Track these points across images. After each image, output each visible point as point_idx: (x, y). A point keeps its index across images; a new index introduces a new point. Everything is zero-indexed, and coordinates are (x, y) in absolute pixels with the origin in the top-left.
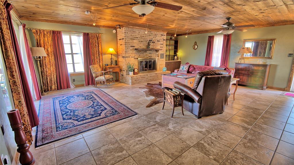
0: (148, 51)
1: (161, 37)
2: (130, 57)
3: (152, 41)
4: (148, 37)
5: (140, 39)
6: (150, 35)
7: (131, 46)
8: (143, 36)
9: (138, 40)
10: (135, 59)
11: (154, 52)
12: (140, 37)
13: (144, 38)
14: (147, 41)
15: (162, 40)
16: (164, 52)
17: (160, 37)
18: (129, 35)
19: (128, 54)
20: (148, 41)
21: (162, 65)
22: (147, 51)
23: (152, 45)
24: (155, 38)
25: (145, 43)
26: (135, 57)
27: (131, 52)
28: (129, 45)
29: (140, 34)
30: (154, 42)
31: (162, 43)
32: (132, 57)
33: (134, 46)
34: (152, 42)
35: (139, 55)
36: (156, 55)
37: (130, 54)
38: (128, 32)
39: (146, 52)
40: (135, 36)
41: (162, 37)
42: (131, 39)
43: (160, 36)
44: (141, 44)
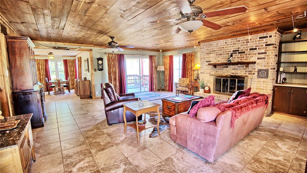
0: (231, 66)
1: (259, 41)
2: (204, 73)
3: (238, 51)
4: (231, 47)
5: (218, 52)
6: (235, 44)
7: (206, 62)
8: (224, 48)
9: (215, 53)
10: (210, 75)
11: (243, 67)
12: (218, 49)
13: (225, 50)
14: (230, 53)
15: (263, 46)
16: (269, 66)
17: (258, 43)
18: (204, 50)
19: (203, 69)
20: (232, 52)
21: (263, 89)
22: (229, 66)
23: (239, 56)
24: (245, 47)
25: (225, 56)
26: (210, 73)
27: (206, 67)
28: (205, 60)
29: (218, 46)
30: (244, 52)
31: (264, 52)
32: (207, 73)
33: (210, 61)
34: (239, 53)
35: (216, 71)
36: (246, 71)
37: (205, 70)
38: (204, 47)
39: (227, 67)
40: (212, 50)
41: (263, 40)
42: (207, 54)
43: (258, 39)
44: (220, 57)
